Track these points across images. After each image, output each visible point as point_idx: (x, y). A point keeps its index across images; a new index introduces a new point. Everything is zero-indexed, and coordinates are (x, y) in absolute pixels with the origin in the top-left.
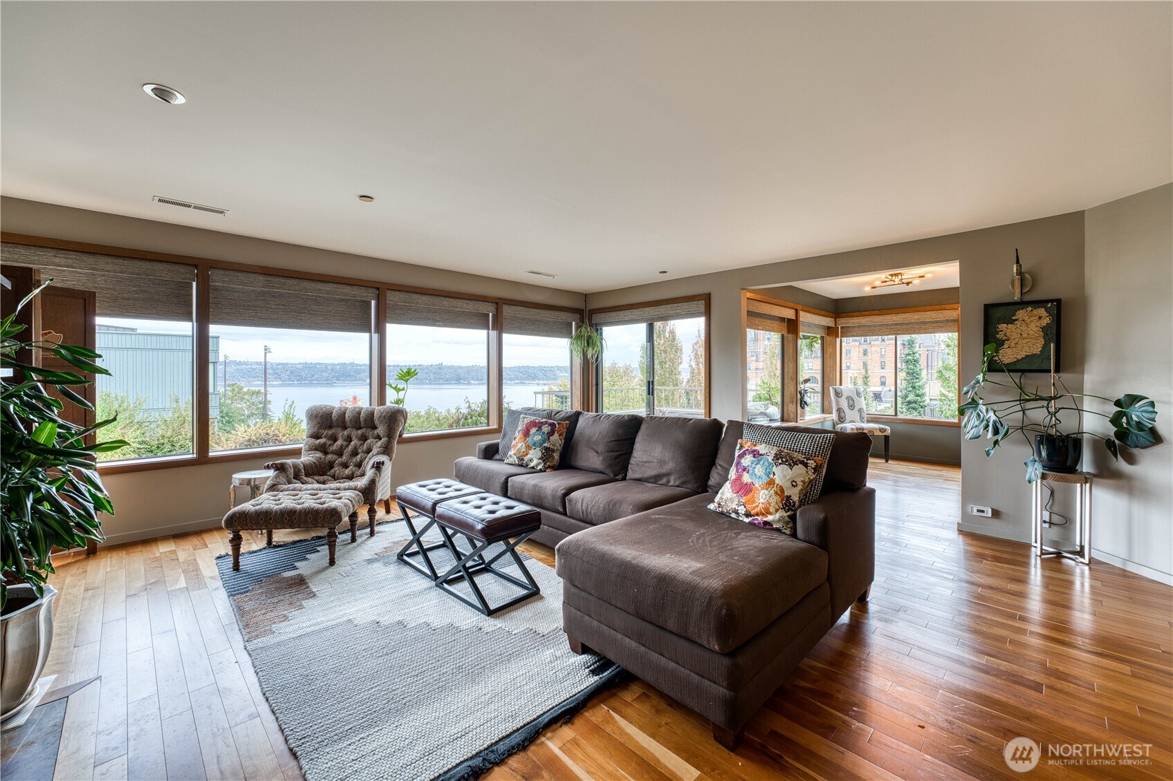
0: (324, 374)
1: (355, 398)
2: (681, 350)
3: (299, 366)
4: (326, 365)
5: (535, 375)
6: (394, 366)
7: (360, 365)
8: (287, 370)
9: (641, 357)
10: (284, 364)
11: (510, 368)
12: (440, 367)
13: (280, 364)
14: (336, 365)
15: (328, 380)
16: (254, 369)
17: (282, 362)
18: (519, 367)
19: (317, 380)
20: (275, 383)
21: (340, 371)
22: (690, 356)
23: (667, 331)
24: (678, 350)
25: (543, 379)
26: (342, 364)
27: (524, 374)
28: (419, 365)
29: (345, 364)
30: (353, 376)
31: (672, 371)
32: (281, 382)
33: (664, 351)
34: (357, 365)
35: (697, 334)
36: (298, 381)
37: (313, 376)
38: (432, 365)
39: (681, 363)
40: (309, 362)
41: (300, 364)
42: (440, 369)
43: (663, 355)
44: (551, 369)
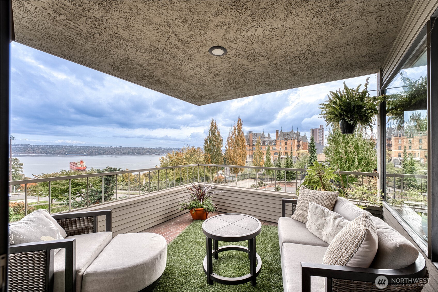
0: (61, 150)
1: (82, 161)
2: (222, 141)
3: (47, 147)
4: (62, 147)
6: (98, 147)
7: (80, 147)
8: (40, 149)
9: (205, 143)
10: (38, 146)
13: (36, 146)
14: (68, 146)
15: (63, 153)
19: (57, 153)
20: (33, 155)
21: (69, 149)
22: (226, 143)
24: (221, 141)
25: (167, 153)
26: (71, 146)
28: (110, 147)
29: (72, 146)
30: (77, 151)
31: (218, 150)
33: (215, 141)
34: (79, 147)
35: (229, 134)
36: (46, 153)
37: (55, 151)
38: (117, 147)
39: (222, 146)
40: (53, 145)
42: (121, 148)
43: (214, 143)
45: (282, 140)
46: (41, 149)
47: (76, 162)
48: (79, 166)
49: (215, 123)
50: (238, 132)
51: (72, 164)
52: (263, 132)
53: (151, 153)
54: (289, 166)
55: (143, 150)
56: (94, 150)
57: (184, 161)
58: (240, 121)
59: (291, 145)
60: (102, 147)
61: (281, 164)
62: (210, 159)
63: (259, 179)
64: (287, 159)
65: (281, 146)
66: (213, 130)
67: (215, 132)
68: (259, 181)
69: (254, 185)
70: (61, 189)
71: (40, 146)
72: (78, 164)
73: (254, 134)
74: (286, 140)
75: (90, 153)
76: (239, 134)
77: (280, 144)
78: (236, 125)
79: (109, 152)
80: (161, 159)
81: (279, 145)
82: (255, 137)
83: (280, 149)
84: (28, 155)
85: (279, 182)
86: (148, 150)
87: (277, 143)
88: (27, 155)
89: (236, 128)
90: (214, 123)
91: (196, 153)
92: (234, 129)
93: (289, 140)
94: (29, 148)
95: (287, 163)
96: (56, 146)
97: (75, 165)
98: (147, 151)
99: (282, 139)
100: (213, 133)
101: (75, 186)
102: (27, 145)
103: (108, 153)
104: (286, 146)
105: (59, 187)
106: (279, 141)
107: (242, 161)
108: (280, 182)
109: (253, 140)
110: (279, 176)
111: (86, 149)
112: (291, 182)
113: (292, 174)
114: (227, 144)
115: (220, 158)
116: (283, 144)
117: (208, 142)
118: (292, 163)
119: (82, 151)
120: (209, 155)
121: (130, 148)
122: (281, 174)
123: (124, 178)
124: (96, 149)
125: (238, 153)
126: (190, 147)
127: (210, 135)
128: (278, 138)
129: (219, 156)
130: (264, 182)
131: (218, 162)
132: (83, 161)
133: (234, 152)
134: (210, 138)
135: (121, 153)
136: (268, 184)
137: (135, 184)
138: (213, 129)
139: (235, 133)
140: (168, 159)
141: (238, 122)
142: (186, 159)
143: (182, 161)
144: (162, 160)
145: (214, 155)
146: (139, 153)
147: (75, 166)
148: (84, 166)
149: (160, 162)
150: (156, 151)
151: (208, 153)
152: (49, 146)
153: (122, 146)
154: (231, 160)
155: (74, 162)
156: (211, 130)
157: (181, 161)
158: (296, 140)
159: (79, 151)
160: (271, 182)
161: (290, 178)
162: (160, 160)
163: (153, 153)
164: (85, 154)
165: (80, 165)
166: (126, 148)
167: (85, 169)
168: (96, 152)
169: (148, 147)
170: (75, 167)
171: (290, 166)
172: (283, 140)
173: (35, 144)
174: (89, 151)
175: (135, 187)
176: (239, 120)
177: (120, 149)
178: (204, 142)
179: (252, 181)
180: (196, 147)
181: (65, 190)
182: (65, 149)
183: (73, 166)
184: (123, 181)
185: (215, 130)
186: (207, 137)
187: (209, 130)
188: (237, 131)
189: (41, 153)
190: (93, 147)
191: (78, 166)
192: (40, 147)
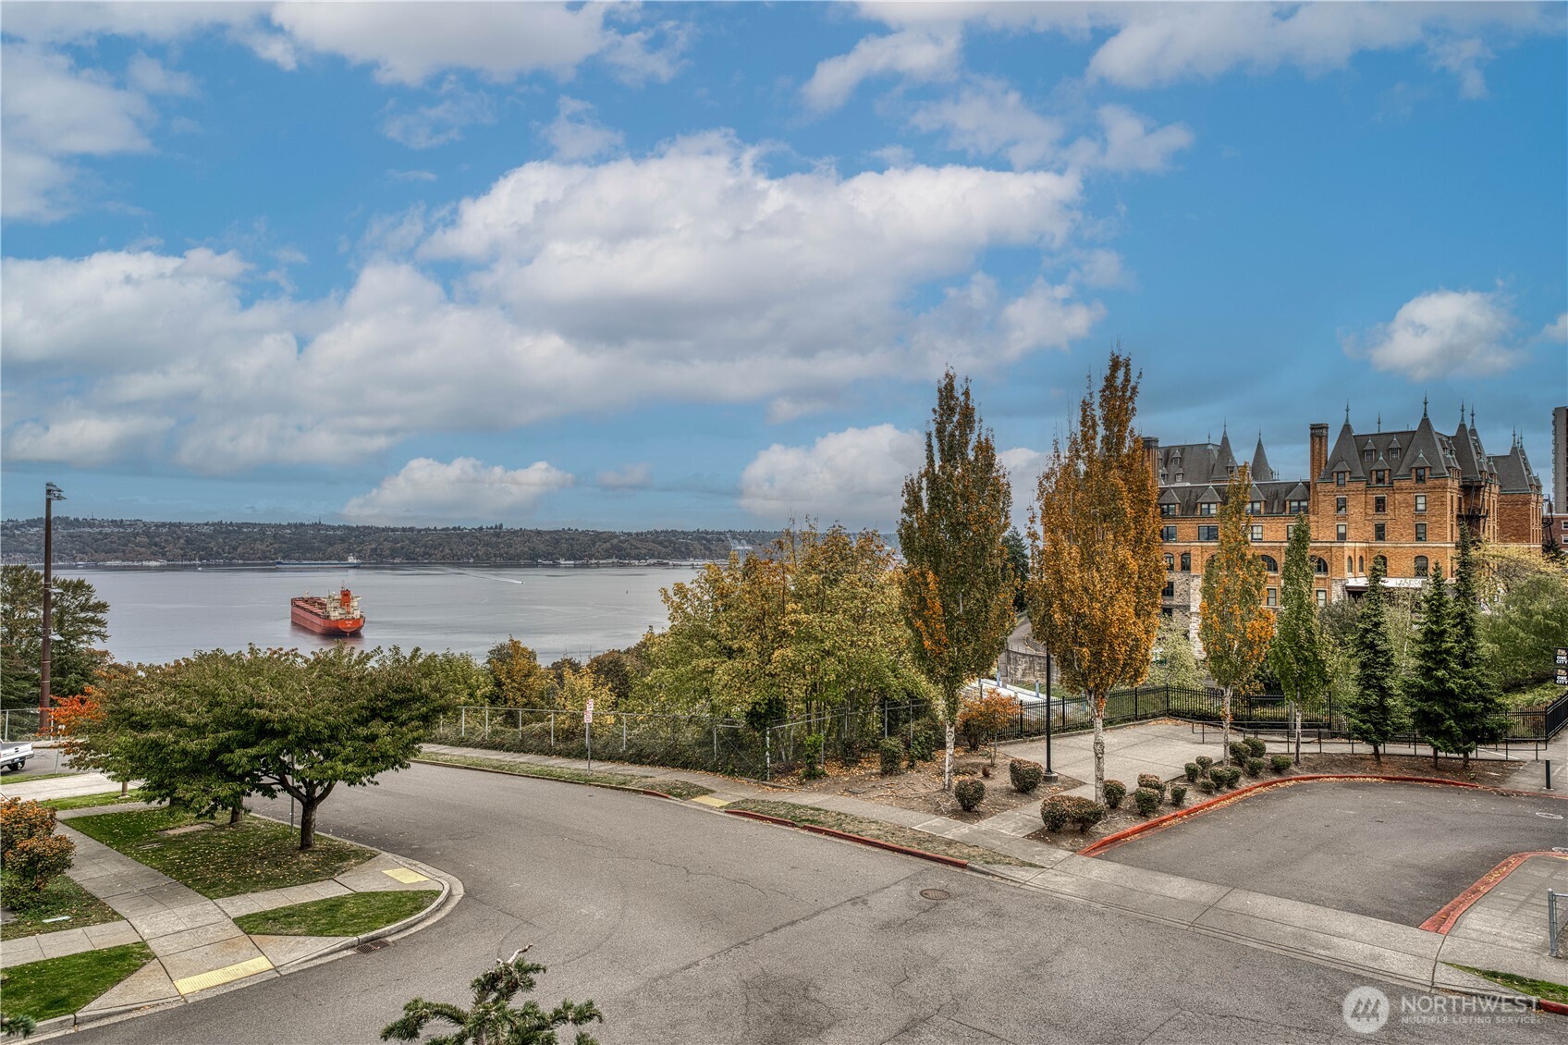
0: (258, 546)
1: (346, 594)
2: (1007, 494)
3: (205, 530)
4: (263, 527)
5: (687, 549)
6: (404, 530)
7: (333, 528)
8: (179, 538)
9: (904, 510)
10: (171, 525)
11: (637, 534)
12: (497, 531)
13: (164, 525)
14: (284, 527)
15: (265, 558)
16: (106, 534)
17: (167, 520)
18: (656, 532)
19: (241, 557)
20: (153, 563)
21: (291, 539)
22: (1031, 508)
23: (971, 446)
24: (999, 493)
25: (704, 557)
26: (295, 525)
27: (665, 547)
28: (454, 529)
29: (302, 525)
30: (319, 549)
31: (984, 548)
32: (166, 562)
33: (962, 496)
34: (328, 528)
35: (1051, 452)
36: (201, 559)
37: (235, 549)
38: (481, 529)
41: (207, 524)
42: (497, 535)
43: (961, 507)
44: (720, 537)
45: (1353, 486)
46: (182, 541)
47: (322, 595)
48: (337, 614)
49: (966, 394)
50: (1106, 440)
51: (301, 604)
52: (1225, 440)
53: (629, 556)
54: (1448, 651)
55: (594, 544)
56: (390, 545)
57: (790, 606)
58: (1121, 374)
59: (1419, 514)
60: (419, 531)
61: (1392, 636)
62: (938, 602)
63: (1239, 723)
64: (1436, 606)
65: (1345, 518)
66: (952, 435)
67: (967, 443)
68: (1238, 739)
69: (1204, 763)
70: (184, 753)
71: (179, 525)
72: (330, 607)
73: (1168, 451)
74: (1380, 480)
75: (371, 556)
76: (1118, 450)
77: (1341, 505)
78: (1097, 399)
79: (447, 551)
80: (671, 593)
81: (1332, 510)
82: (1173, 467)
83: (1342, 537)
84: (135, 564)
85: (1376, 753)
86: (615, 541)
87: (1317, 503)
88: (130, 563)
89: (1098, 413)
90: (958, 393)
91: (855, 563)
92: (1083, 423)
93: (1405, 484)
94: (138, 534)
95: (1430, 631)
96: (240, 526)
97: (316, 610)
98: (613, 547)
99: (1358, 479)
100: (952, 450)
101: (252, 738)
102: (133, 524)
103: (444, 557)
104: (1380, 518)
105: (176, 742)
106: (1331, 487)
107: (1138, 615)
108: (1381, 749)
109: (1162, 484)
110: (1375, 715)
111: (357, 537)
112: (1467, 759)
113: (1471, 705)
114: (1039, 513)
115: (997, 593)
116: (1358, 508)
117: (926, 505)
118: (1469, 632)
119: (338, 547)
120: (931, 576)
121: (539, 533)
122: (1390, 702)
123: (499, 684)
124: (395, 541)
125: (1111, 566)
126: (822, 529)
127: (938, 463)
128: (1326, 469)
129: (988, 584)
130: (1276, 746)
131: (987, 619)
132: (353, 594)
133: (1088, 560)
134: (933, 480)
135: (501, 555)
136: (1297, 763)
137: (549, 720)
138: (949, 428)
139: (1090, 448)
140: (706, 598)
141: (1110, 380)
142: (801, 597)
143: (781, 607)
144: (676, 599)
145: (962, 580)
146: (575, 559)
147: (316, 614)
148: (357, 614)
149: (666, 611)
150: (651, 545)
151: (926, 564)
152: (213, 524)
153: (501, 525)
154: (1065, 608)
155: (306, 596)
156: (940, 431)
157: (773, 605)
158: (1454, 484)
159: (330, 549)
160: (1314, 749)
161: (1457, 730)
162: (667, 598)
163: (638, 558)
164: (351, 560)
165: (340, 611)
166: (522, 532)
167: (361, 627)
168: (394, 553)
169: (618, 531)
170: (317, 620)
171: (1457, 651)
172: (1362, 486)
173: (158, 519)
174: (368, 548)
175: (549, 733)
176: (1115, 365)
177: (494, 539)
178: (902, 502)
179: (1188, 734)
180: (853, 528)
181: (205, 756)
182: (275, 537)
183: (308, 616)
184: (494, 699)
185: (963, 435)
186: (916, 477)
187: (929, 435)
188: (1101, 431)
189: (184, 556)
190: (383, 530)
191: (332, 614)
192: (179, 532)
